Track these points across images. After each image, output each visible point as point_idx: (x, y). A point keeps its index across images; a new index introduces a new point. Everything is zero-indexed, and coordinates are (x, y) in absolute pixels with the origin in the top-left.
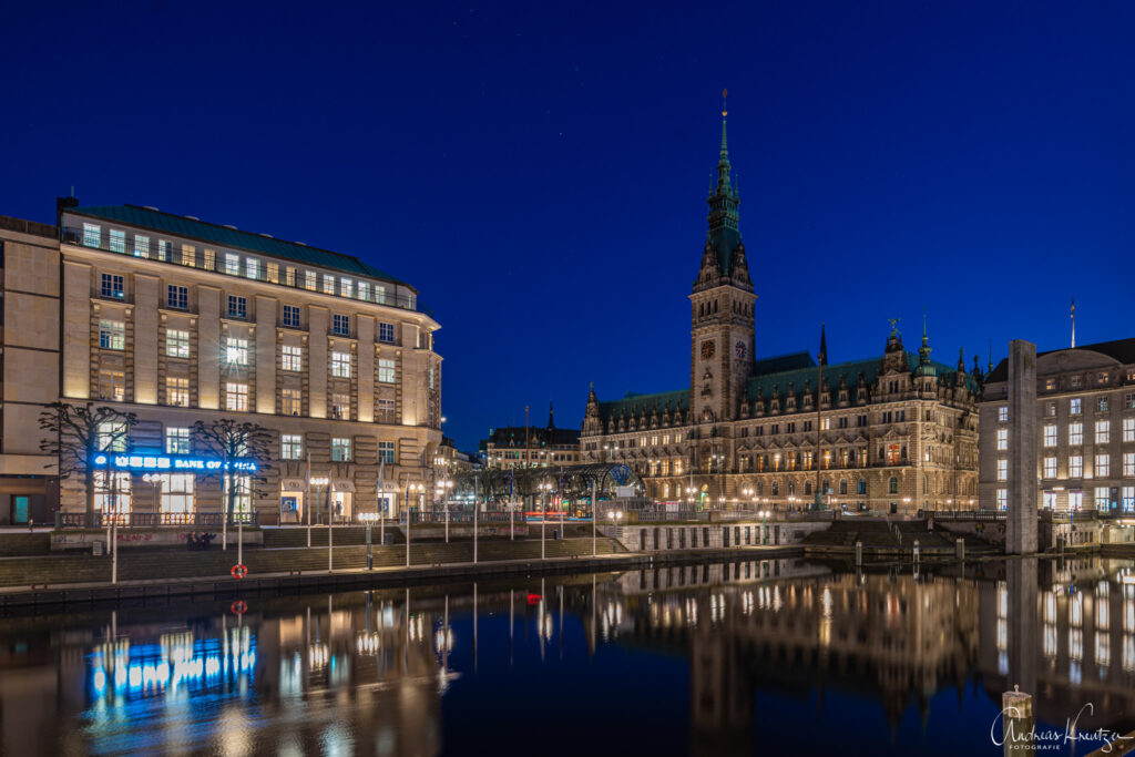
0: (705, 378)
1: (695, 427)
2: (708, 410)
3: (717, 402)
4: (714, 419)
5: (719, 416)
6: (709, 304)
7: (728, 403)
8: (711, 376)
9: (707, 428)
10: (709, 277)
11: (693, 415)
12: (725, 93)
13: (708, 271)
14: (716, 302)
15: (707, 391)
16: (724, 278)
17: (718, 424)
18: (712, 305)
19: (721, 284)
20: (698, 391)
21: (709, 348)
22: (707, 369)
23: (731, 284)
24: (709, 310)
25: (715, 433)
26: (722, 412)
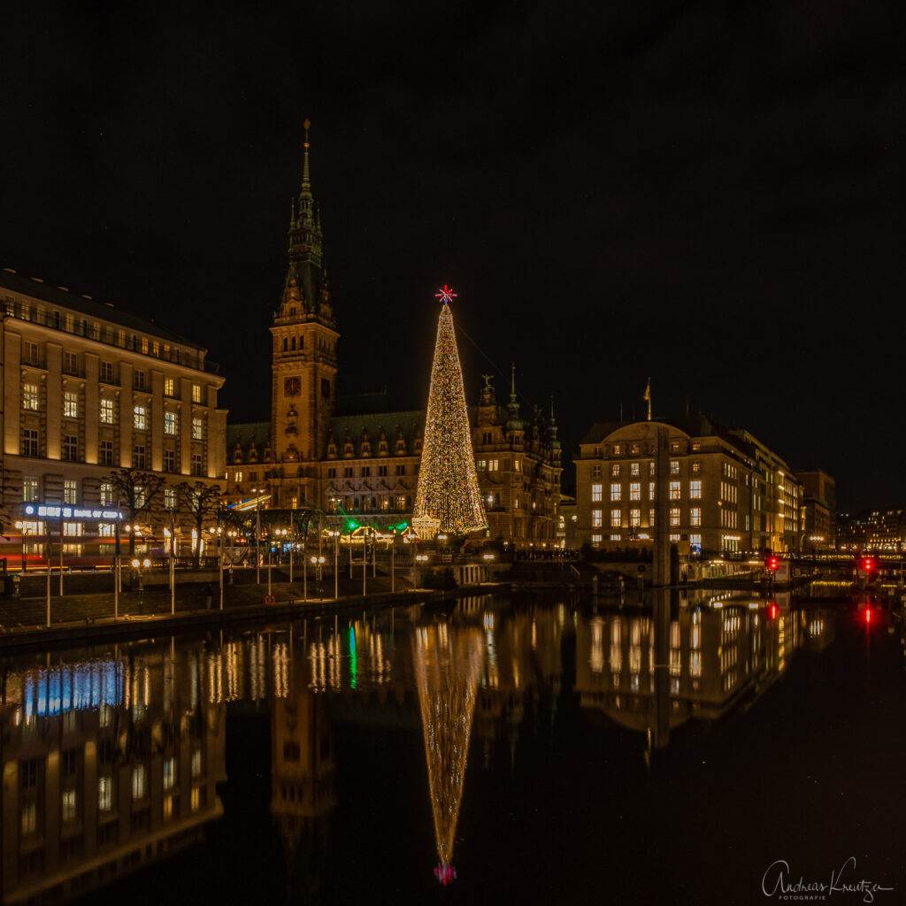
0: (289, 415)
1: (278, 466)
2: (292, 449)
3: (304, 442)
4: (300, 458)
5: (306, 455)
6: (294, 339)
7: (316, 443)
8: (296, 414)
9: (291, 468)
10: (293, 312)
11: (275, 453)
12: (307, 125)
13: (293, 305)
14: (302, 338)
15: (292, 429)
16: (311, 316)
17: (305, 464)
18: (297, 341)
19: (308, 321)
20: (280, 428)
21: (293, 386)
22: (292, 406)
23: (319, 322)
24: (295, 345)
25: (301, 473)
26: (309, 452)
